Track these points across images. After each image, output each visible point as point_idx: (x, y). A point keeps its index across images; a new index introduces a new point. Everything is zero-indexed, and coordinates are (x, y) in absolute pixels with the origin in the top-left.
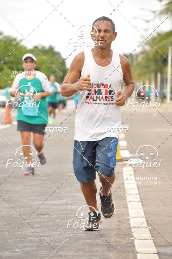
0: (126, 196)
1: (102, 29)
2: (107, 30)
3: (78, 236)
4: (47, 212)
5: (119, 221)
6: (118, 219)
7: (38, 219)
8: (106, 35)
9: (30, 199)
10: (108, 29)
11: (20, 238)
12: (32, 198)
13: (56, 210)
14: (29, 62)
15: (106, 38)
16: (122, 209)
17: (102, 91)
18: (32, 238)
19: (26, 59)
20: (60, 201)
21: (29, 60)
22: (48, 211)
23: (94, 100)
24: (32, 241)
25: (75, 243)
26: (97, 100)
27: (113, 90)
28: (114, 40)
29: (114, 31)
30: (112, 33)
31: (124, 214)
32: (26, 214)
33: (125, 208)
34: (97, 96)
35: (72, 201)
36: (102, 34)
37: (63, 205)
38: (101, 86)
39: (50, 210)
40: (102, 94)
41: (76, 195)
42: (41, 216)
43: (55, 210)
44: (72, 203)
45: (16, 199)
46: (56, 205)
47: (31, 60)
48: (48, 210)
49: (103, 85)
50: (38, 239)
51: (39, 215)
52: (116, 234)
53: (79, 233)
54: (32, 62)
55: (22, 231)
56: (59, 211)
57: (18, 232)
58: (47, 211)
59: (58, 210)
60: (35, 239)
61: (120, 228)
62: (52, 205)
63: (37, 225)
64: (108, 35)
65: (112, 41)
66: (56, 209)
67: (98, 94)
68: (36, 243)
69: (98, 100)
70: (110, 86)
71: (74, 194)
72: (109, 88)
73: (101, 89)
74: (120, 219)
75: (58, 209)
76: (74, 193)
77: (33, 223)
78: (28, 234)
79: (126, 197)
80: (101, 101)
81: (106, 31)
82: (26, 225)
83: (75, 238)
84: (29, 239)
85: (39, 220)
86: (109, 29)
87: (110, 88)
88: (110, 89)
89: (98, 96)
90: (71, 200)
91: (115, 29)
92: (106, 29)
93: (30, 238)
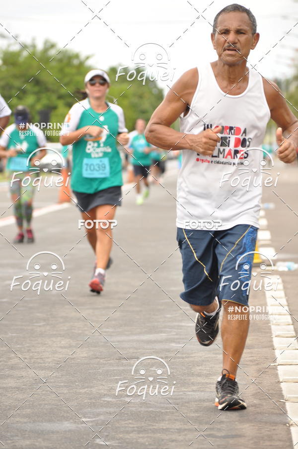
0: (270, 326)
1: (232, 27)
2: (241, 30)
3: (188, 395)
4: (134, 355)
5: (259, 371)
6: (256, 367)
7: (118, 366)
8: (240, 39)
9: (105, 332)
10: (241, 28)
11: (89, 399)
12: (107, 330)
13: (150, 350)
14: (97, 85)
15: (238, 45)
16: (264, 350)
17: (229, 140)
18: (110, 400)
19: (92, 79)
20: (156, 335)
21: (97, 80)
22: (136, 353)
23: (213, 156)
24: (108, 404)
25: (184, 408)
26: (218, 157)
27: (249, 139)
28: (253, 47)
29: (255, 30)
30: (251, 35)
31: (266, 358)
32: (98, 358)
33: (269, 347)
34: (219, 149)
35: (177, 335)
36: (231, 37)
37: (160, 342)
38: (228, 131)
39: (139, 351)
40: (229, 146)
41: (183, 324)
42: (124, 362)
43: (147, 351)
44: (177, 339)
45: (80, 332)
46: (149, 342)
47: (102, 81)
48: (135, 351)
49: (231, 128)
50: (120, 401)
51: (120, 359)
52: (254, 392)
53: (190, 390)
54: (102, 84)
55: (91, 387)
56: (154, 352)
57: (84, 388)
58: (133, 353)
59: (152, 351)
60: (114, 400)
61: (260, 382)
62: (143, 341)
63: (118, 376)
64: (242, 38)
65: (251, 50)
66: (148, 349)
67: (221, 146)
68: (117, 408)
69: (221, 156)
70: (245, 132)
71: (181, 324)
72: (242, 136)
73: (228, 136)
74: (260, 366)
75: (153, 349)
76: (181, 321)
77: (110, 373)
78: (102, 391)
79: (270, 329)
80: (226, 158)
81: (239, 32)
82: (99, 377)
83: (182, 398)
84: (104, 401)
85: (122, 368)
86: (245, 27)
87: (244, 134)
88: (244, 136)
89: (222, 149)
90: (175, 333)
91: (256, 27)
92: (239, 28)
93: (106, 399)
